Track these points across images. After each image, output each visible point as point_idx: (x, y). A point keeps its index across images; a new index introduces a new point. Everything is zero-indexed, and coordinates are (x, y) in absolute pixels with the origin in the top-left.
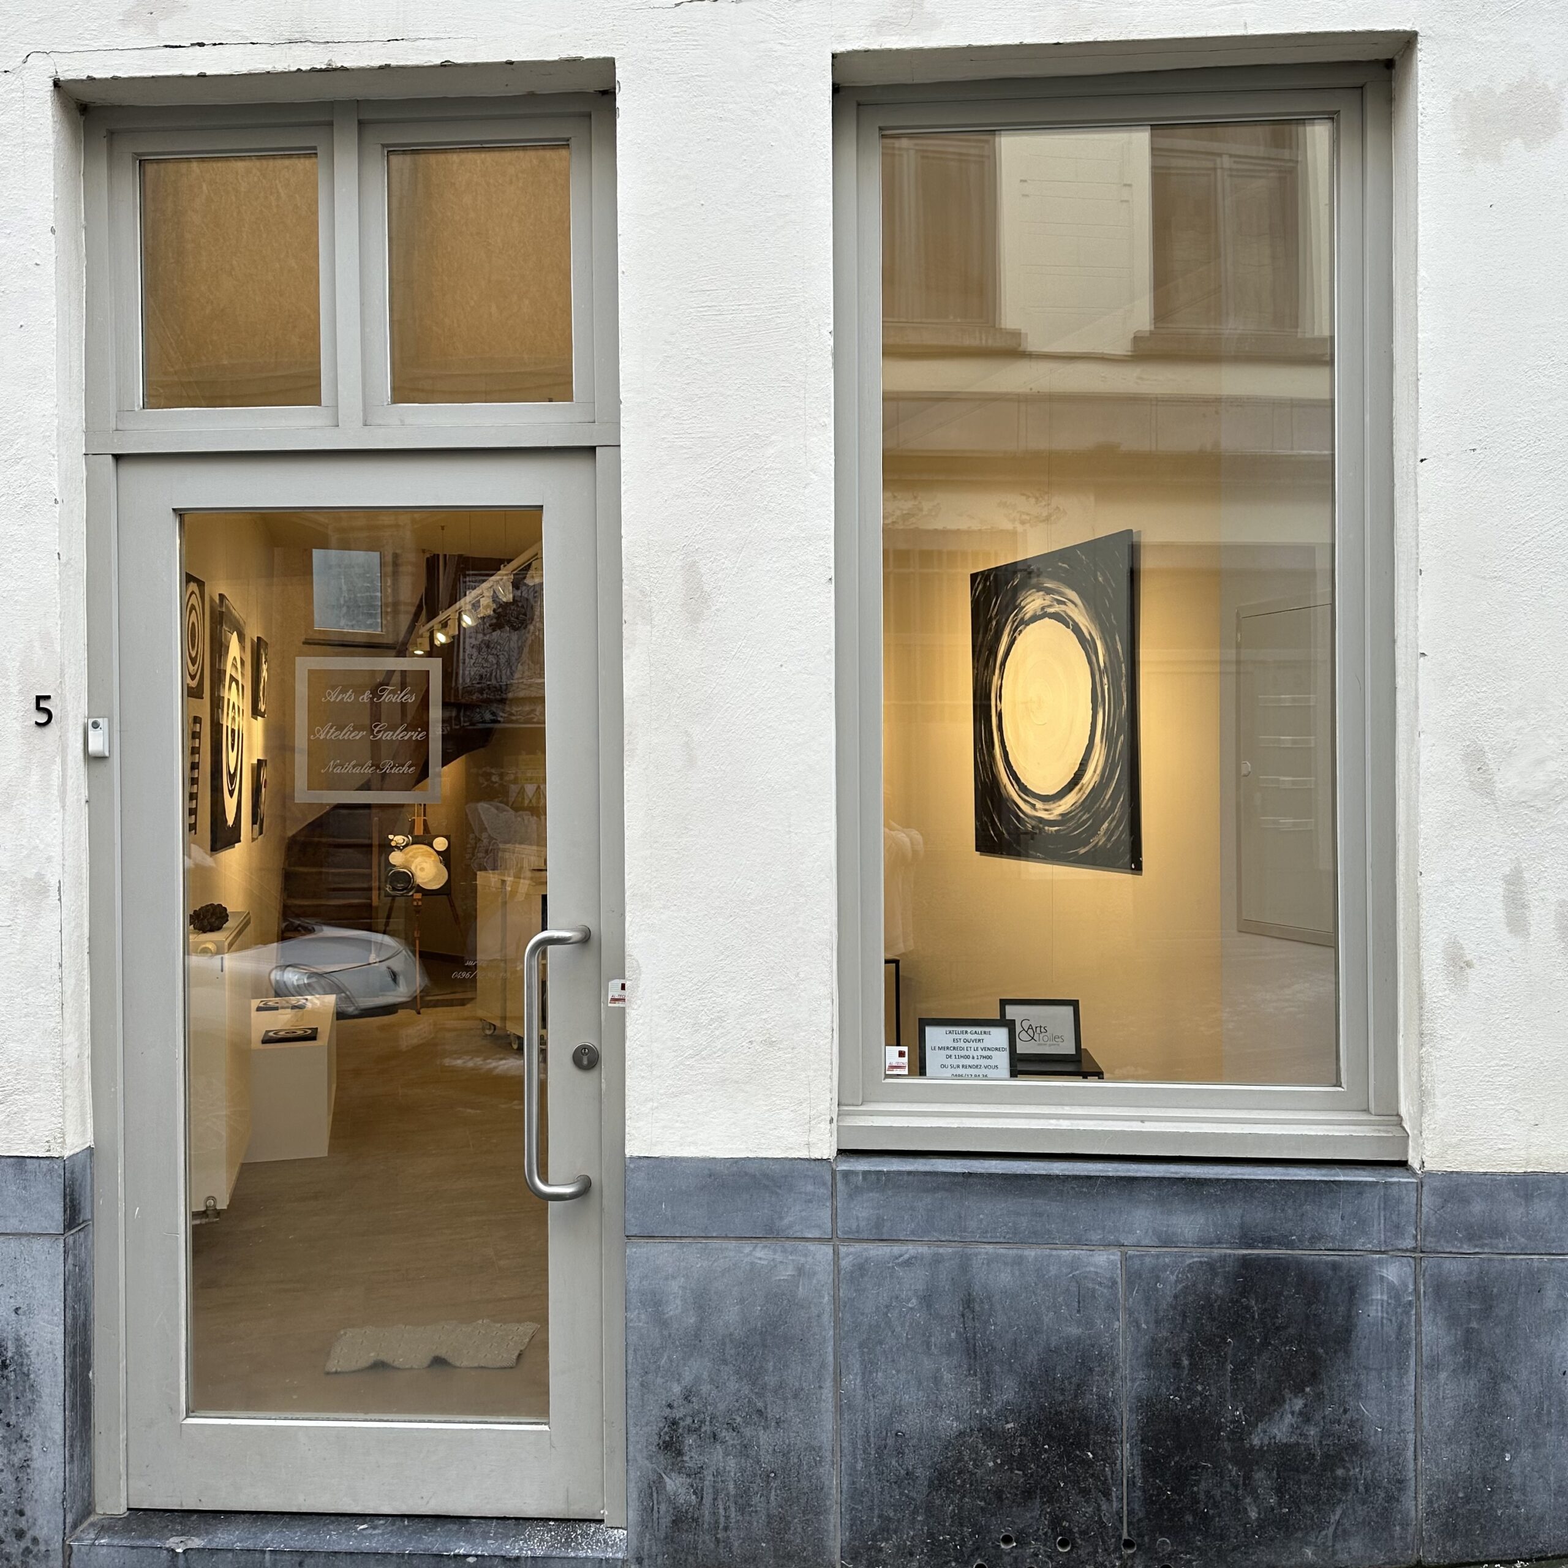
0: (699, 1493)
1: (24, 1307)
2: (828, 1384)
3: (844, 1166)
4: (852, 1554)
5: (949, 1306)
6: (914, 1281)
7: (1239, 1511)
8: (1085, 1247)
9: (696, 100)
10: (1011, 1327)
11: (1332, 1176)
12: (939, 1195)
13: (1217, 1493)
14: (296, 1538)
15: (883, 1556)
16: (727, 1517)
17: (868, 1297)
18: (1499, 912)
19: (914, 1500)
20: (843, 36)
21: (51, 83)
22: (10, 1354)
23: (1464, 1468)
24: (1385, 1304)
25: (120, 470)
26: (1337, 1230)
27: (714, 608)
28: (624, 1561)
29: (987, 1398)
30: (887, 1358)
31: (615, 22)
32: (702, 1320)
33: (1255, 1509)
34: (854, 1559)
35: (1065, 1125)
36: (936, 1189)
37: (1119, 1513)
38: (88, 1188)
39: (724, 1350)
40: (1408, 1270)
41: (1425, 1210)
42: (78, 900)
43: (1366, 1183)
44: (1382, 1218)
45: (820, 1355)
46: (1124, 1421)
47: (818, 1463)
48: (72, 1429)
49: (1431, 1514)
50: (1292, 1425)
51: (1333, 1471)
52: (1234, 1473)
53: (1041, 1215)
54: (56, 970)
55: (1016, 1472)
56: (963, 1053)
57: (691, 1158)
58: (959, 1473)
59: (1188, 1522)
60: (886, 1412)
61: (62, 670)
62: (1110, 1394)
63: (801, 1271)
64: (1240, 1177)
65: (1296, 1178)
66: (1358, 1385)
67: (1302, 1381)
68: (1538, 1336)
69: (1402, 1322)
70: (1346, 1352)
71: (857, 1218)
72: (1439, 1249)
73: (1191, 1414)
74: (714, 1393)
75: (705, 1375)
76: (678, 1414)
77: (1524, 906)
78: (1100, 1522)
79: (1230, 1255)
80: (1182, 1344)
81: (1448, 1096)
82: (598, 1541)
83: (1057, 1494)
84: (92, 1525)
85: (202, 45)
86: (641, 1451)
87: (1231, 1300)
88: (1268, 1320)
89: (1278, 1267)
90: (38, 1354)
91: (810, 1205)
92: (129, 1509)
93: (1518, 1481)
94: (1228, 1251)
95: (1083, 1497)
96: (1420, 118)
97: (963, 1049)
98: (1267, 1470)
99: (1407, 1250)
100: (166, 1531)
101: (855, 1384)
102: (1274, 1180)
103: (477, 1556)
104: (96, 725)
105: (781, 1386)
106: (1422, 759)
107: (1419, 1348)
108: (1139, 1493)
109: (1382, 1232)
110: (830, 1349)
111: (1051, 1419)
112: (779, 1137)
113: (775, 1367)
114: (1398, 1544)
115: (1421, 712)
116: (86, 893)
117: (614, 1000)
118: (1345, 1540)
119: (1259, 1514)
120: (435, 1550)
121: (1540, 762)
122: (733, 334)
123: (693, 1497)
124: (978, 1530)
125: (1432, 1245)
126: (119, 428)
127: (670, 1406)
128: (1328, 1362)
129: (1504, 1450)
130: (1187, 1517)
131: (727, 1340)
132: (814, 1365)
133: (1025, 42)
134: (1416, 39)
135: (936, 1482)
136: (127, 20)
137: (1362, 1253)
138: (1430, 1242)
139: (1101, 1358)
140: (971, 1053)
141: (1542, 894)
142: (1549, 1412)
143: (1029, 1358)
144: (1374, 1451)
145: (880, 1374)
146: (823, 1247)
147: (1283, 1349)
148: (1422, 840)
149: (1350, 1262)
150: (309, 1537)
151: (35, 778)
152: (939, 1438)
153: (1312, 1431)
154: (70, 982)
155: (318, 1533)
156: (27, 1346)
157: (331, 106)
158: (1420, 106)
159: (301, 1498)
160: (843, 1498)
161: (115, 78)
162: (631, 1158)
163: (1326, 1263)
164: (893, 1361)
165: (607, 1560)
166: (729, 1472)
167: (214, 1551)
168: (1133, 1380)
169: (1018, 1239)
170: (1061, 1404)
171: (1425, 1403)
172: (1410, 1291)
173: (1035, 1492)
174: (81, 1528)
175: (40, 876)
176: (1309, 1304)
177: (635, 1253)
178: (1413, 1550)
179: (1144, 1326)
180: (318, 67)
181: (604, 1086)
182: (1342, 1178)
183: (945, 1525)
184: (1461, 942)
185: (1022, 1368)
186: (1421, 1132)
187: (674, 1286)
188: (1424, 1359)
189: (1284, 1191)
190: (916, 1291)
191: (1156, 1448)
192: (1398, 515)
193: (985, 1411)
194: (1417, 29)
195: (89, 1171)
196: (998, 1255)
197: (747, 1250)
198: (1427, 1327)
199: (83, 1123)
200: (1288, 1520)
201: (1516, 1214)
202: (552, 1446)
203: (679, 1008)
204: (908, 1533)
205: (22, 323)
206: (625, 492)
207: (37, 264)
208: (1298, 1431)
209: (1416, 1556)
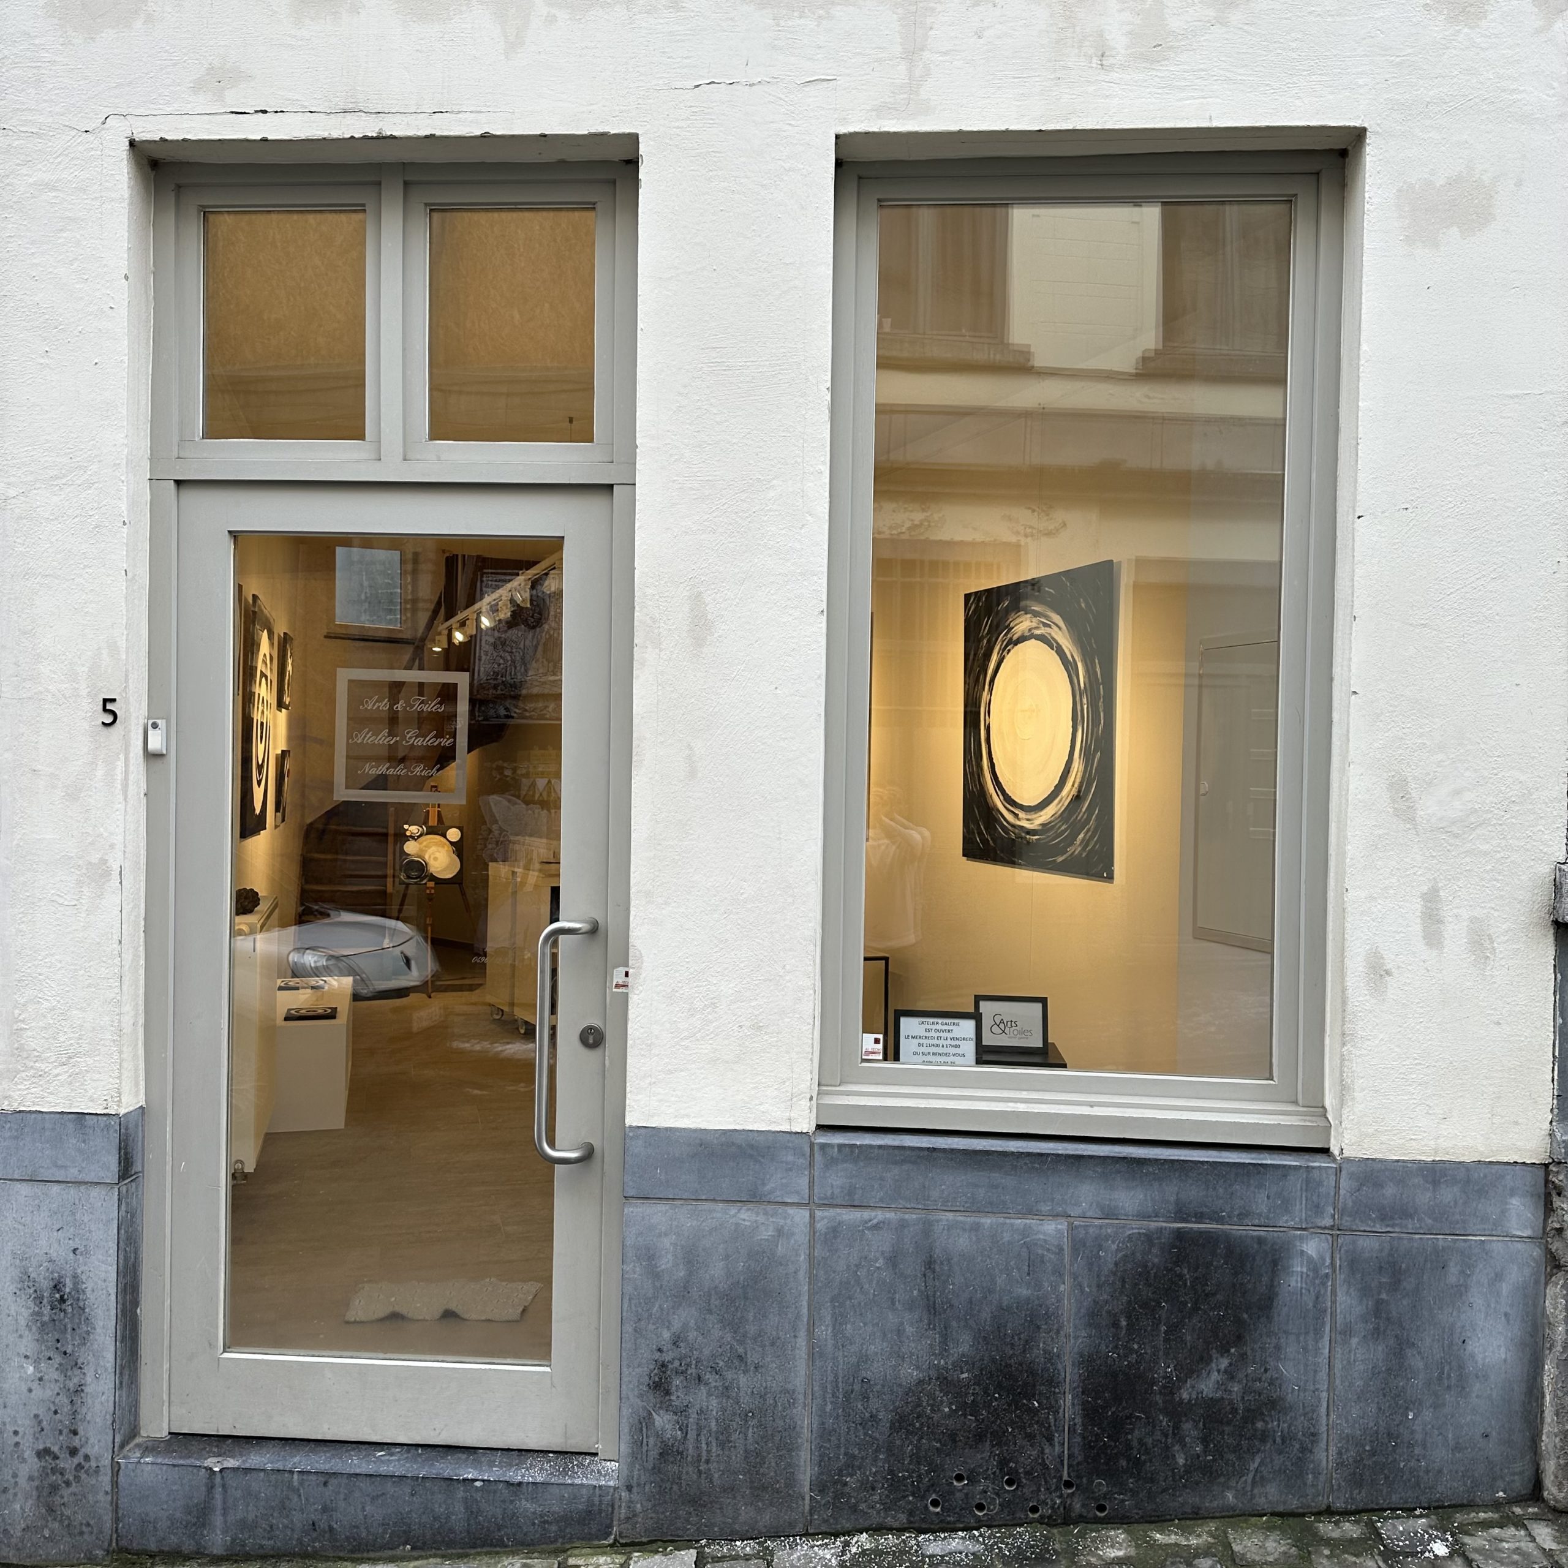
0: (684, 1429)
1: (81, 1248)
2: (802, 1333)
3: (822, 1139)
4: (819, 1486)
5: (912, 1266)
6: (880, 1244)
7: (1167, 1455)
8: (1035, 1217)
9: (711, 174)
10: (968, 1287)
11: (1260, 1159)
12: (906, 1167)
13: (1149, 1441)
14: (321, 1462)
15: (847, 1490)
16: (709, 1452)
17: (839, 1257)
18: (1416, 928)
19: (877, 1440)
20: (845, 119)
21: (128, 144)
22: (68, 1290)
23: (1371, 1424)
24: (1304, 1276)
25: (180, 494)
26: (1263, 1209)
27: (716, 635)
28: (615, 1488)
29: (944, 1351)
30: (855, 1311)
31: (640, 101)
32: (690, 1274)
33: (1182, 1455)
34: (822, 1491)
35: (1021, 1107)
36: (903, 1162)
37: (1061, 1456)
38: (140, 1144)
39: (709, 1300)
40: (1325, 1245)
41: (1342, 1192)
42: (136, 884)
43: (1290, 1166)
44: (1304, 1198)
45: (796, 1307)
46: (1067, 1375)
47: (792, 1404)
48: (122, 1359)
49: (1340, 1464)
50: (1218, 1382)
51: (1253, 1424)
52: (1164, 1423)
53: (996, 1187)
54: (116, 946)
55: (969, 1417)
56: (935, 1042)
57: (684, 1129)
58: (918, 1417)
59: (1122, 1467)
60: (854, 1360)
61: (127, 676)
62: (1055, 1350)
63: (780, 1232)
64: (1176, 1158)
65: (1227, 1161)
66: (1278, 1348)
67: (1228, 1342)
68: (1441, 1308)
69: (1319, 1292)
70: (1268, 1317)
71: (832, 1186)
72: (1354, 1227)
73: (1127, 1370)
74: (700, 1338)
75: (692, 1323)
76: (667, 1357)
77: (1440, 922)
78: (1044, 1464)
79: (1166, 1228)
80: (1121, 1307)
81: (1366, 1091)
82: (593, 1471)
83: (1005, 1439)
84: (138, 1445)
85: (265, 112)
86: (633, 1390)
87: (1166, 1268)
88: (1199, 1287)
89: (1209, 1240)
90: (93, 1291)
91: (790, 1173)
92: (170, 1433)
93: (1419, 1437)
94: (1164, 1224)
95: (1028, 1441)
96: (1367, 206)
97: (934, 1038)
98: (1194, 1421)
99: (1325, 1228)
100: (204, 1452)
101: (826, 1334)
102: (1207, 1162)
103: (483, 1481)
104: (155, 726)
105: (760, 1334)
106: (1351, 787)
107: (1333, 1315)
108: (1078, 1439)
109: (1304, 1211)
110: (805, 1303)
111: (1001, 1371)
112: (763, 1112)
113: (755, 1317)
114: (1310, 1491)
115: (1351, 745)
116: (143, 878)
117: (617, 986)
118: (1262, 1486)
119: (1186, 1460)
120: (446, 1475)
121: (1457, 792)
122: (739, 388)
123: (679, 1433)
124: (933, 1468)
125: (1348, 1224)
126: (181, 456)
127: (660, 1350)
128: (1252, 1326)
129: (1407, 1409)
130: (1121, 1461)
131: (713, 1292)
132: (790, 1316)
133: (1011, 128)
134: (1365, 134)
135: (897, 1424)
136: (198, 87)
137: (1285, 1229)
138: (1347, 1221)
139: (1047, 1316)
140: (941, 1042)
141: (1456, 911)
142: (1449, 1376)
143: (984, 1315)
144: (1291, 1407)
145: (849, 1326)
146: (801, 1211)
147: (1211, 1314)
148: (1348, 860)
149: (1273, 1237)
150: (333, 1461)
151: (100, 773)
152: (900, 1385)
153: (1236, 1388)
154: (128, 957)
155: (341, 1458)
156: (83, 1283)
157: (380, 168)
158: (1367, 195)
159: (326, 1426)
160: (814, 1437)
161: (184, 140)
162: (630, 1127)
163: (1253, 1237)
164: (861, 1314)
165: (600, 1487)
166: (712, 1410)
167: (247, 1471)
168: (1076, 1338)
169: (975, 1208)
170: (1010, 1358)
171: (1338, 1366)
172: (1327, 1264)
173: (986, 1436)
174: (127, 1448)
175: (104, 861)
176: (1236, 1274)
177: (632, 1212)
178: (1323, 1496)
179: (1087, 1290)
180: (370, 135)
181: (607, 1063)
182: (1269, 1162)
183: (903, 1464)
184: (1382, 952)
185: (977, 1324)
186: (1341, 1123)
187: (667, 1242)
188: (1338, 1325)
189: (1216, 1172)
190: (883, 1253)
191: (1095, 1399)
192: (1338, 565)
193: (942, 1362)
194: (1366, 125)
195: (140, 1128)
196: (957, 1222)
197: (733, 1212)
198: (1341, 1297)
199: (137, 1084)
200: (1211, 1467)
201: (1424, 1198)
202: (553, 1386)
203: (677, 994)
204: (871, 1470)
205: (96, 361)
206: (639, 528)
207: (111, 308)
208: (1223, 1387)
209: (1325, 1501)
